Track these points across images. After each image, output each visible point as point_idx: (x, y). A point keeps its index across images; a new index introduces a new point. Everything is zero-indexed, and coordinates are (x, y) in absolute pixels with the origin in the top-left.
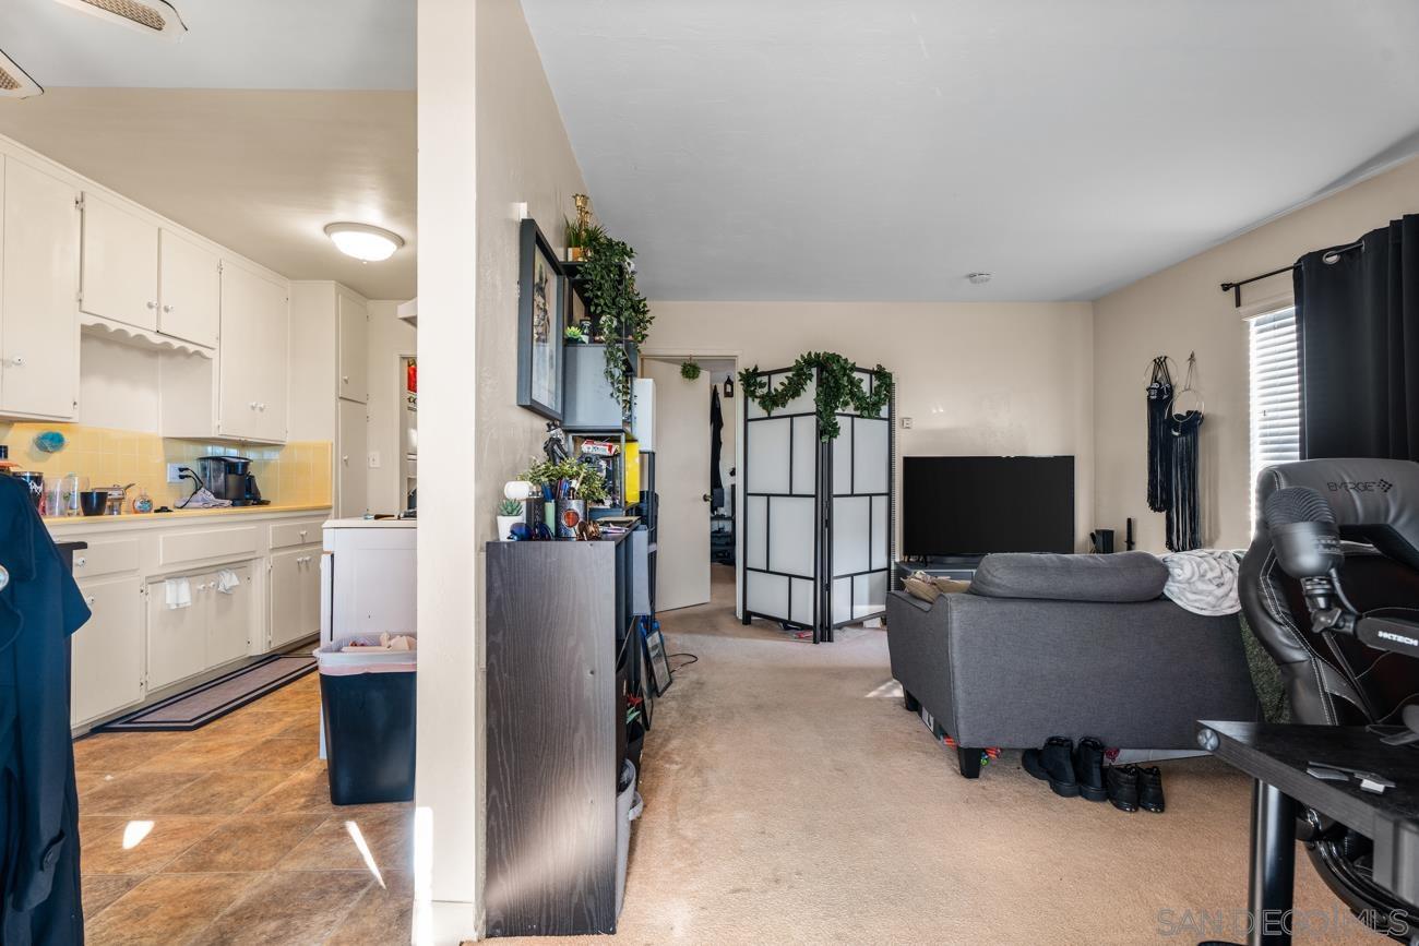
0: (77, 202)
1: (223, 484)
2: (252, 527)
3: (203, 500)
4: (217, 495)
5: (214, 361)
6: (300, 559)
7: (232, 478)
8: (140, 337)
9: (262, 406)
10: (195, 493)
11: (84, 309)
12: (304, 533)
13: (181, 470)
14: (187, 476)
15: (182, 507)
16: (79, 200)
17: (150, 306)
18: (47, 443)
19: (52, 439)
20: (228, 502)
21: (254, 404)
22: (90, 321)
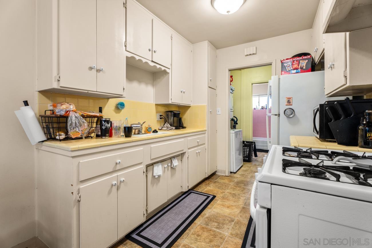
0: (124, 4)
1: (173, 121)
2: (182, 140)
3: (167, 127)
4: (171, 125)
5: (170, 74)
6: (197, 152)
7: (175, 118)
8: (146, 63)
9: (184, 91)
10: (164, 124)
11: (127, 50)
12: (198, 141)
13: (161, 116)
14: (162, 118)
15: (161, 130)
16: (125, 3)
17: (150, 50)
18: (119, 106)
19: (121, 105)
20: (174, 128)
21: (182, 90)
22: (130, 55)
